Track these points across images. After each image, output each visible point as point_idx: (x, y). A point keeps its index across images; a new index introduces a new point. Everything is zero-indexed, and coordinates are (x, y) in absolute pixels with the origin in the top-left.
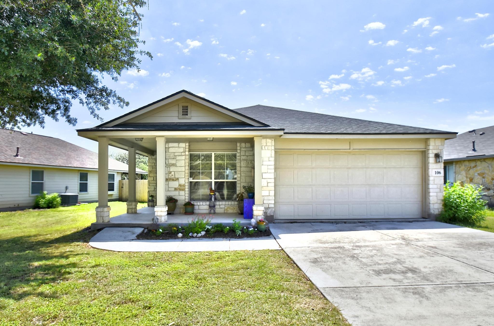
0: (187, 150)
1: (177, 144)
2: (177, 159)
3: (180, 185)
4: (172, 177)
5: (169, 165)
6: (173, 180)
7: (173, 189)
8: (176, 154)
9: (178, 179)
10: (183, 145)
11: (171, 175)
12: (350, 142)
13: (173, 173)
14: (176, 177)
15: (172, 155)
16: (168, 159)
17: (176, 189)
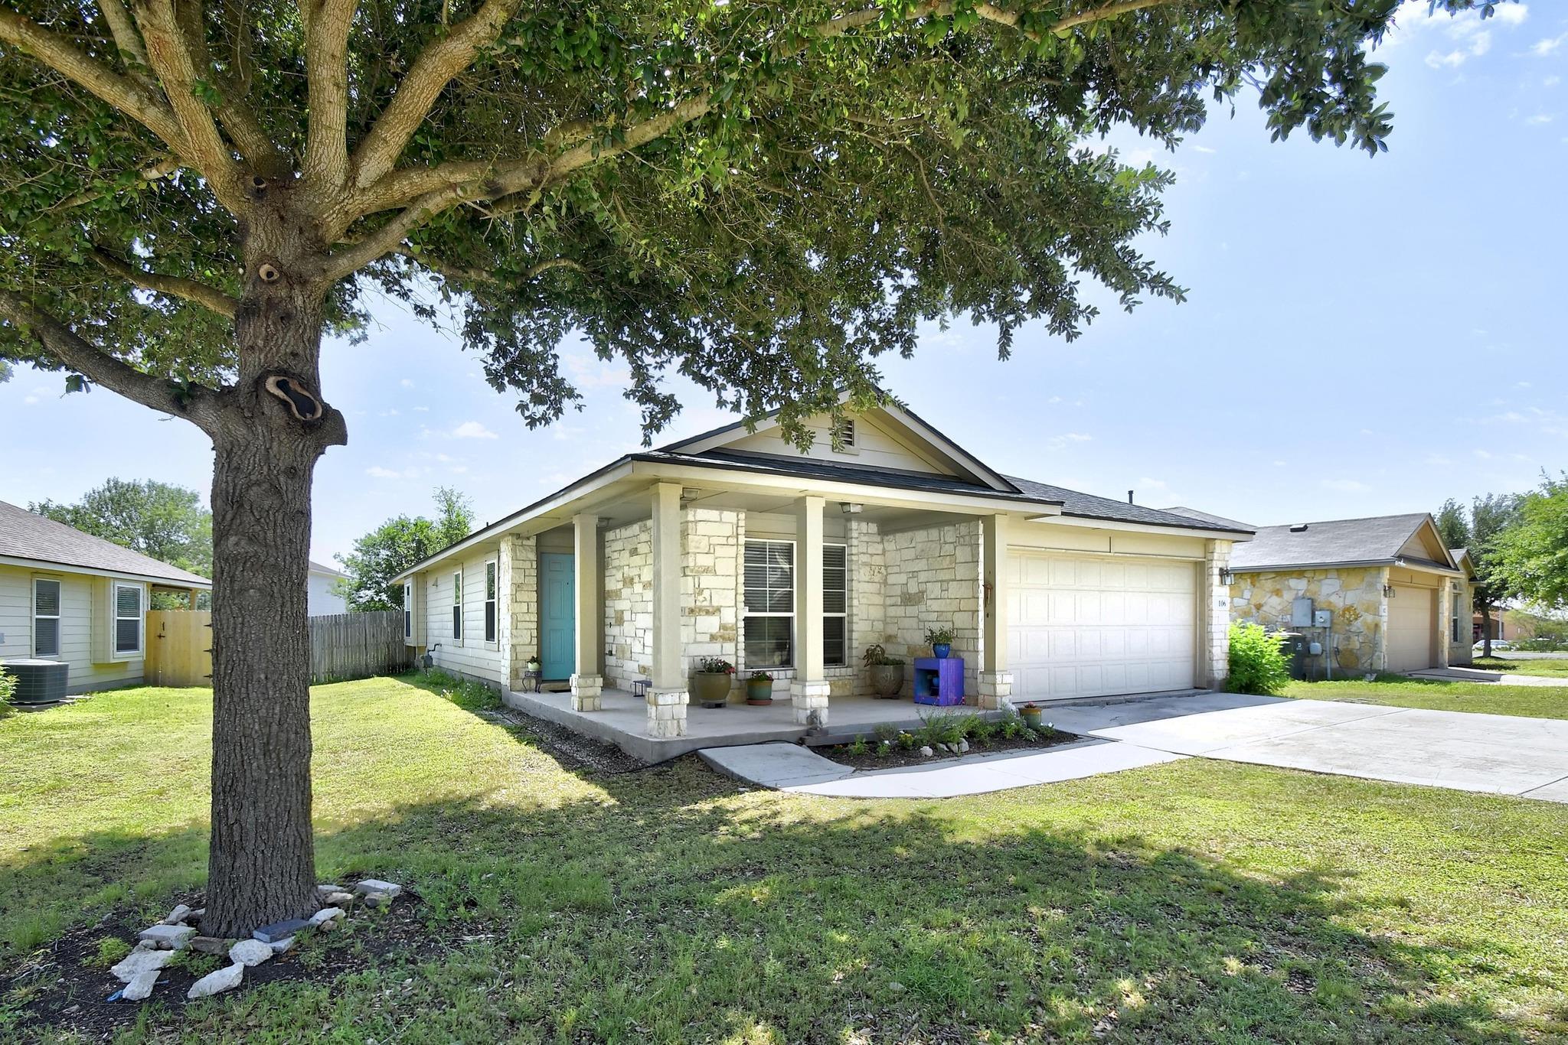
0: (742, 531)
1: (717, 512)
2: (717, 555)
3: (723, 627)
4: (705, 604)
5: (698, 572)
6: (707, 612)
7: (707, 638)
8: (714, 541)
9: (718, 609)
10: (730, 516)
11: (701, 598)
12: (1111, 537)
13: (706, 593)
14: (715, 604)
15: (704, 545)
16: (695, 554)
17: (713, 638)
